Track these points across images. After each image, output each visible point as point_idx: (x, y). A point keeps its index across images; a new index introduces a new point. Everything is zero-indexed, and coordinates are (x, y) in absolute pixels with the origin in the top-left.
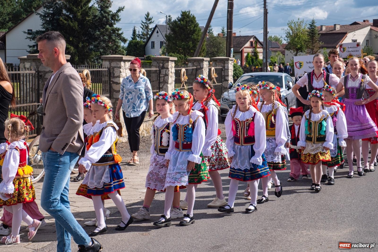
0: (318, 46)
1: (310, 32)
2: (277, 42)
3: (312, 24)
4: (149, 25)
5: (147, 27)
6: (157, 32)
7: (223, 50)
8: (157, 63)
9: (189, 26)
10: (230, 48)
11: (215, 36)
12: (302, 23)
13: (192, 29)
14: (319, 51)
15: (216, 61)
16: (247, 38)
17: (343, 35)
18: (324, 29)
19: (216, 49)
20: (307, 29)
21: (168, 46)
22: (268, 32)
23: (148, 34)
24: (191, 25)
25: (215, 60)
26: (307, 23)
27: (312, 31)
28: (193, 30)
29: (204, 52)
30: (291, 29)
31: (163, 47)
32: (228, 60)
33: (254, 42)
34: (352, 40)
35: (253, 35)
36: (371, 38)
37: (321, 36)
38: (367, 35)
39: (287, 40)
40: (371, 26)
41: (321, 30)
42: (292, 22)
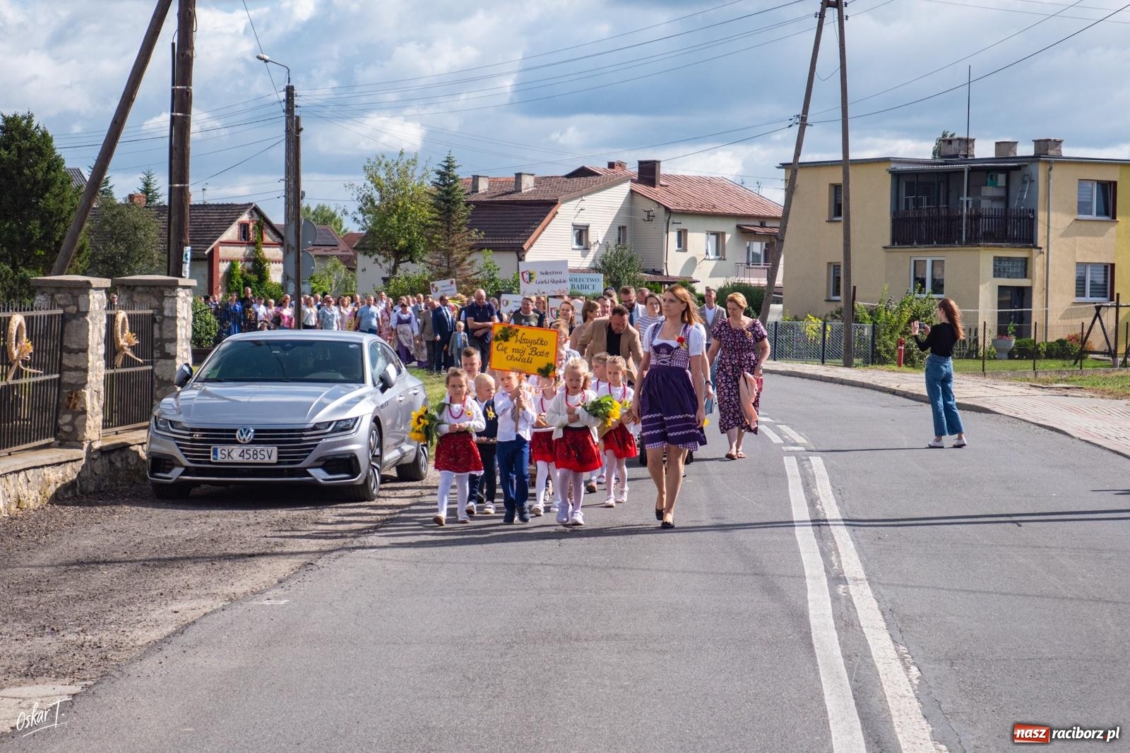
0: (467, 243)
1: (439, 198)
2: (331, 228)
3: (446, 174)
7: (146, 252)
9: (30, 166)
10: (181, 245)
11: (118, 201)
12: (412, 167)
13: (40, 176)
14: (469, 260)
15: (131, 287)
16: (227, 212)
17: (544, 207)
18: (483, 186)
19: (122, 249)
20: (428, 185)
22: (303, 193)
24: (36, 163)
25: (128, 287)
26: (429, 168)
27: (448, 193)
28: (44, 180)
29: (83, 255)
30: (377, 187)
32: (174, 286)
33: (251, 227)
34: (575, 226)
35: (251, 202)
36: (632, 221)
37: (474, 209)
38: (621, 210)
39: (364, 220)
40: (633, 181)
41: (473, 192)
42: (380, 164)
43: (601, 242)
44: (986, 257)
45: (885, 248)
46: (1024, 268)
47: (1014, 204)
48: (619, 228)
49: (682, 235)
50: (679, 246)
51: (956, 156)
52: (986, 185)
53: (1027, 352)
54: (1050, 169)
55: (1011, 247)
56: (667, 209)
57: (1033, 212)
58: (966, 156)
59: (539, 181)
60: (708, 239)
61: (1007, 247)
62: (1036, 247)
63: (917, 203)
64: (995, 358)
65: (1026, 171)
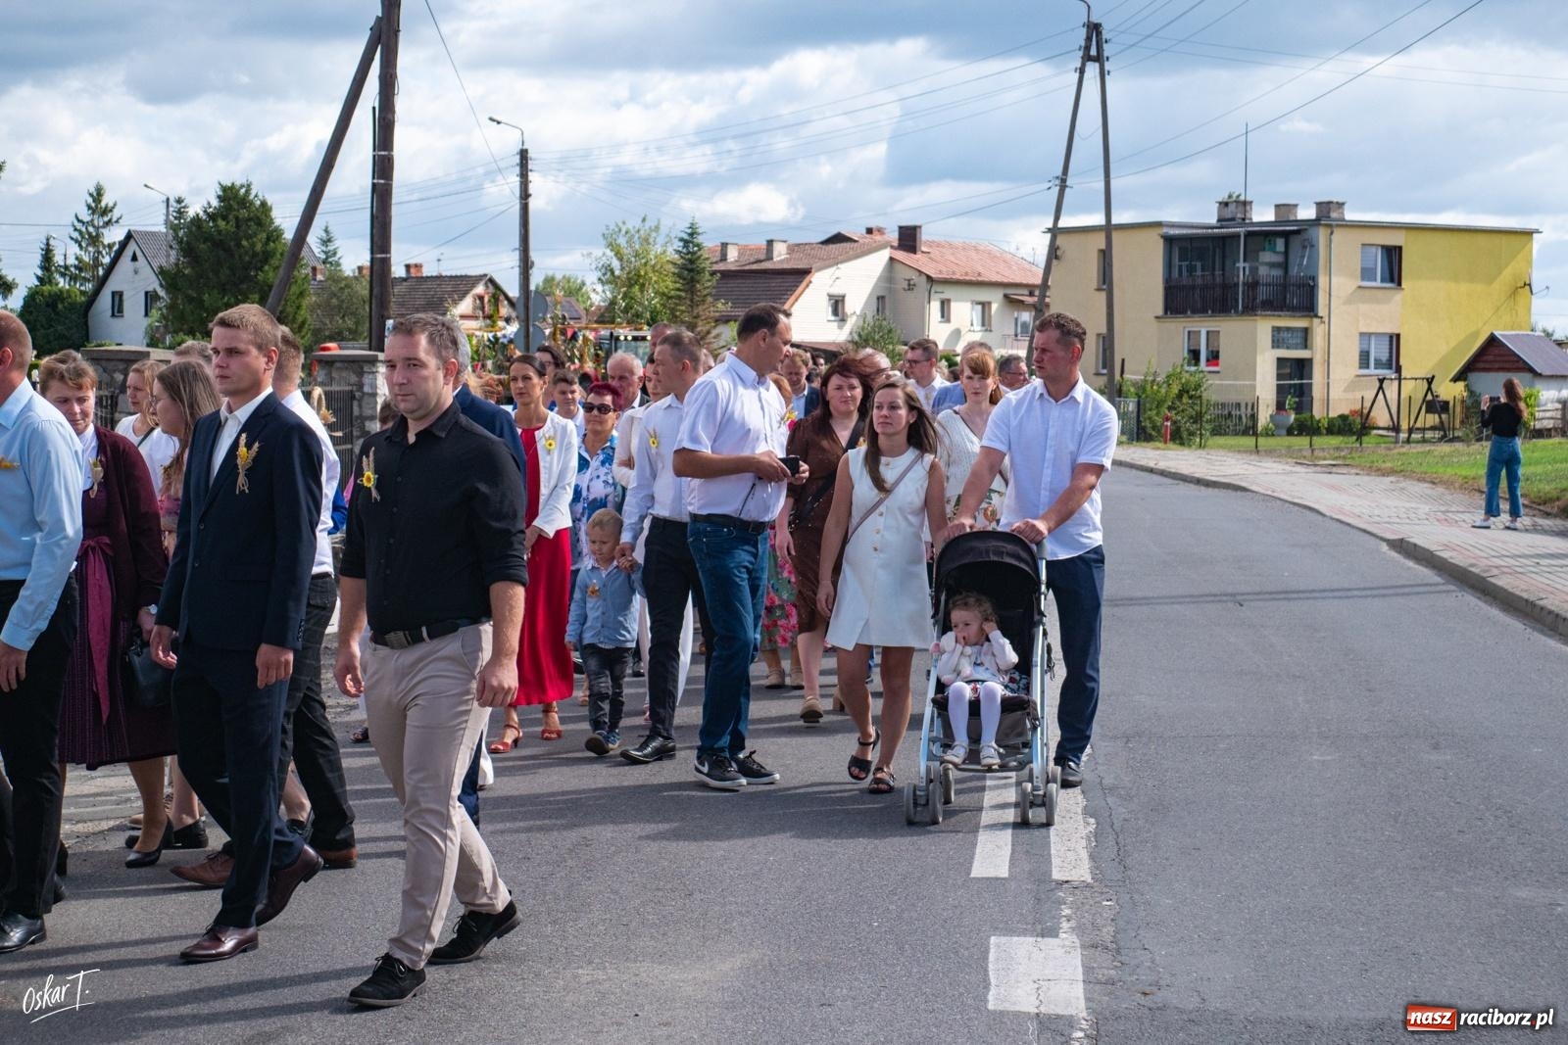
0: (712, 314)
1: (683, 267)
2: (573, 300)
3: (690, 239)
4: (105, 231)
5: (94, 240)
6: (134, 258)
8: (105, 371)
9: (249, 237)
10: (383, 319)
11: (346, 274)
12: (654, 234)
13: (259, 247)
14: (714, 332)
15: (329, 363)
16: (461, 284)
17: (799, 275)
18: (732, 254)
20: (672, 255)
21: (171, 307)
22: (533, 263)
23: (96, 263)
24: (255, 234)
25: (327, 362)
26: (673, 235)
27: (691, 262)
28: (264, 252)
29: (305, 330)
30: (616, 255)
31: (154, 311)
32: (373, 361)
33: (486, 299)
34: (831, 296)
35: (485, 272)
36: (890, 290)
37: (721, 279)
38: (880, 279)
39: (604, 291)
40: (892, 247)
41: (721, 260)
42: (620, 230)
43: (858, 313)
44: (1263, 327)
45: (1157, 317)
46: (1305, 338)
47: (1294, 271)
48: (878, 298)
49: (945, 305)
50: (943, 316)
51: (1233, 219)
52: (1264, 250)
53: (1306, 428)
54: (1332, 233)
55: (1291, 316)
56: (929, 278)
57: (1314, 278)
58: (1244, 219)
59: (793, 249)
60: (973, 309)
61: (1286, 316)
62: (1316, 316)
63: (1191, 269)
64: (1273, 435)
65: (1304, 236)
